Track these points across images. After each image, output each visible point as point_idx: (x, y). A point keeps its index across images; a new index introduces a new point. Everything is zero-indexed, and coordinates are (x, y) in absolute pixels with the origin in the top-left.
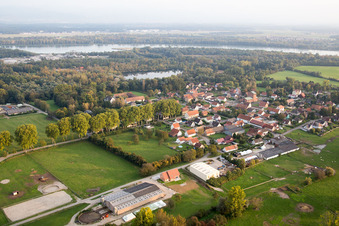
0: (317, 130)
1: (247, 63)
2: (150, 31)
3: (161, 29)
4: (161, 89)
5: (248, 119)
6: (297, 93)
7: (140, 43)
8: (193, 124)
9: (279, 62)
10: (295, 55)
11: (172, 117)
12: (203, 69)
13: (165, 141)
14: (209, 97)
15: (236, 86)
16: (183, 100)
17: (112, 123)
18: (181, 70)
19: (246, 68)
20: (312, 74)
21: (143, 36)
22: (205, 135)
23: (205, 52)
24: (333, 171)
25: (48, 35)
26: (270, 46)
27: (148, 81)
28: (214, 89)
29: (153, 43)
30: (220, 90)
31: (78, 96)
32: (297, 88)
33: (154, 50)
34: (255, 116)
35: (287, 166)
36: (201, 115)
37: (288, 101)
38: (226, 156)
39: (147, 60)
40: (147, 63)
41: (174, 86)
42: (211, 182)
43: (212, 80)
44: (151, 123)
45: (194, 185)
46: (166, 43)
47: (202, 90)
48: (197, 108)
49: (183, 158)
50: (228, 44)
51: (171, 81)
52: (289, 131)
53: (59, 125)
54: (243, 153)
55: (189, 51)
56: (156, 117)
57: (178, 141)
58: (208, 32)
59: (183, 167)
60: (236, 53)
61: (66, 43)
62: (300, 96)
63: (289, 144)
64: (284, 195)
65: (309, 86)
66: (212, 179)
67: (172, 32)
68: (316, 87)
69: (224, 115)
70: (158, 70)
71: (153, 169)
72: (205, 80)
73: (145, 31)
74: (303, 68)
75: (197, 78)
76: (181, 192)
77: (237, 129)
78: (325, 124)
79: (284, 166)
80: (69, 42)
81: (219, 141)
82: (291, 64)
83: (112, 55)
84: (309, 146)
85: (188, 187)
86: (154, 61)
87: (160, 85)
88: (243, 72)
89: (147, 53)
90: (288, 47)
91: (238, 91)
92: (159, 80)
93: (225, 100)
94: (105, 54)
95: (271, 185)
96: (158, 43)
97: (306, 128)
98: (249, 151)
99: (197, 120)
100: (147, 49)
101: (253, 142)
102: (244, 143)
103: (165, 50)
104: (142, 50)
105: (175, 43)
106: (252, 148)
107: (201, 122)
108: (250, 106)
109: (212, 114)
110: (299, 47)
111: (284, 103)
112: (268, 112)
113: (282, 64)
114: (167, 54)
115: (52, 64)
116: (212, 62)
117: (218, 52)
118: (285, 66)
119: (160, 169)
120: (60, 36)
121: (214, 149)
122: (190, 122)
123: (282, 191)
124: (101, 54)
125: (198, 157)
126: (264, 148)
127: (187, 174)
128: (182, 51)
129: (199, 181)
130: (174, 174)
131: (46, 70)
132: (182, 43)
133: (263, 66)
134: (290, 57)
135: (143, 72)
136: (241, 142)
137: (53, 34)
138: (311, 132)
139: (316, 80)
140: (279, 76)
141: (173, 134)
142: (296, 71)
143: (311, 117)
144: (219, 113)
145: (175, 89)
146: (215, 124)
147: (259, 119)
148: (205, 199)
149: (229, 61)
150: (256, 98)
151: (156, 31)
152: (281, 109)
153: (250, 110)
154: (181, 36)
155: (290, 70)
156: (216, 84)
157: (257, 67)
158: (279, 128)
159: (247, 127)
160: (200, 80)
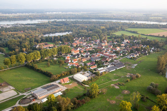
0: (134, 58)
1: (103, 27)
2: (57, 13)
3: (62, 12)
4: (61, 41)
5: (103, 53)
6: (126, 41)
7: (52, 19)
8: (76, 57)
9: (118, 27)
10: (126, 23)
11: (66, 54)
12: (82, 31)
13: (63, 65)
14: (84, 44)
15: (98, 38)
16: (72, 46)
17: (37, 57)
18: (72, 31)
19: (103, 30)
20: (134, 32)
21: (55, 15)
22: (82, 62)
23: (84, 23)
24: (140, 76)
25: (4, 15)
26: (115, 19)
27: (55, 37)
28: (87, 40)
29: (59, 19)
30: (90, 40)
31: (20, 45)
32: (126, 39)
33: (59, 22)
34: (106, 52)
35: (119, 74)
36: (80, 52)
37: (122, 45)
38: (91, 71)
39: (55, 27)
40: (55, 28)
41: (68, 39)
42: (84, 83)
43: (86, 36)
44: (56, 57)
45: (76, 84)
46: (65, 18)
47: (81, 41)
48: (79, 49)
49: (71, 73)
50: (95, 19)
51: (66, 37)
52: (121, 58)
53: (10, 59)
54: (99, 69)
55: (76, 22)
56: (59, 54)
57: (69, 65)
58: (85, 13)
59: (71, 76)
60: (99, 23)
61: (14, 19)
62: (127, 42)
63: (121, 64)
64: (117, 87)
65: (132, 38)
66: (84, 81)
67: (68, 13)
68: (135, 38)
69: (91, 52)
70: (60, 32)
71: (56, 78)
72: (83, 36)
73: (55, 13)
74: (129, 29)
75: (79, 35)
76: (69, 88)
77: (97, 58)
78: (138, 54)
79: (118, 74)
80: (16, 19)
81: (88, 64)
82: (124, 28)
83: (38, 25)
84: (130, 65)
85: (73, 85)
86: (58, 27)
87: (61, 39)
88: (101, 32)
89: (55, 23)
90: (123, 20)
91: (98, 41)
92: (60, 36)
93: (92, 45)
94: (34, 24)
95: (111, 83)
96: (61, 18)
97: (129, 57)
98: (102, 68)
99: (78, 55)
100: (55, 21)
101: (104, 64)
102: (100, 65)
103: (64, 22)
104: (52, 22)
105: (69, 18)
106: (103, 67)
107: (80, 56)
108: (104, 47)
109: (85, 52)
110: (129, 20)
111: (119, 46)
112: (112, 50)
113: (120, 28)
114: (65, 24)
115: (6, 30)
116: (86, 27)
117: (90, 23)
118: (121, 29)
119: (59, 78)
120: (11, 15)
121: (86, 68)
122: (75, 56)
123: (116, 85)
124: (32, 24)
125: (78, 72)
126: (109, 66)
127: (73, 79)
128: (72, 22)
129: (78, 82)
130: (67, 80)
131: (3, 33)
132: (73, 18)
133: (111, 29)
134: (124, 24)
135: (53, 33)
136: (99, 64)
137: (7, 15)
138: (131, 58)
139: (135, 35)
140: (118, 34)
141: (66, 62)
142: (126, 31)
143: (132, 52)
144: (89, 51)
145: (68, 40)
146: (87, 56)
147: (108, 54)
148: (81, 90)
149: (95, 26)
150: (106, 44)
151: (60, 13)
152: (118, 49)
153: (104, 49)
154: (72, 15)
155: (124, 30)
156: (88, 38)
157: (108, 29)
158: (116, 57)
159: (102, 57)
160: (80, 36)
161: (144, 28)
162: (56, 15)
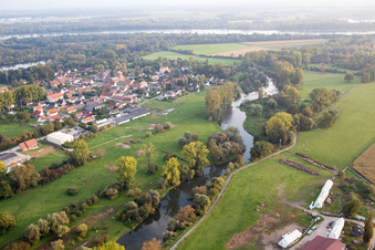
0: (170, 98)
1: (122, 46)
2: (20, 20)
3: (33, 17)
4: (27, 79)
5: (110, 95)
6: (163, 70)
7: (7, 34)
8: (56, 105)
9: (155, 43)
10: (173, 36)
11: (36, 102)
12: (75, 56)
13: (27, 121)
14: (77, 81)
15: (106, 69)
16: (49, 87)
18: (53, 58)
19: (122, 51)
20: (185, 53)
21: (13, 25)
22: (67, 113)
23: (81, 39)
24: (172, 126)
26: (153, 28)
27: (11, 72)
28: (83, 74)
29: (23, 33)
30: (89, 73)
32: (165, 65)
33: (22, 41)
34: (118, 92)
35: (136, 127)
36: (66, 97)
37: (153, 77)
38: (82, 126)
39: (12, 51)
40: (13, 55)
41: (42, 75)
42: (67, 145)
43: (83, 66)
44: (14, 109)
45: (51, 149)
46: (38, 32)
47: (70, 76)
48: (62, 92)
49: (42, 132)
50: (109, 29)
51: (36, 70)
52: (146, 101)
54: (98, 122)
55: (63, 39)
56: (19, 104)
57: (39, 120)
59: (42, 139)
60: (115, 37)
62: (166, 72)
63: (143, 110)
64: (127, 147)
65: (176, 62)
66: (67, 142)
67: (47, 20)
68: (182, 63)
69: (88, 95)
70: (26, 62)
71: (11, 142)
72: (76, 66)
73: (14, 20)
74: (177, 48)
75: (66, 65)
76: (37, 156)
77: (98, 104)
78: (179, 92)
81: (79, 116)
82: (167, 44)
84: (159, 111)
85: (44, 152)
86: (21, 52)
87: (25, 75)
88: (115, 55)
89: (14, 44)
90: (171, 28)
91: (106, 74)
92: (23, 70)
93: (92, 82)
95: (118, 141)
96: (28, 33)
97: (161, 97)
98: (105, 120)
99: (60, 101)
100: (14, 40)
101: (110, 113)
103: (35, 39)
104: (8, 42)
105: (49, 31)
106: (108, 117)
107: (64, 103)
108: (115, 85)
109: (77, 95)
110: (183, 28)
111: (148, 80)
112: (131, 88)
113: (158, 45)
114: (38, 44)
116: (85, 48)
117: (95, 38)
118: (161, 47)
119: (18, 143)
121: (72, 121)
122: (54, 104)
123: (126, 143)
125: (56, 130)
126: (118, 116)
127: (45, 143)
128: (55, 40)
129: (55, 146)
130: (33, 144)
132: (57, 31)
133: (138, 49)
134: (167, 37)
135: (8, 65)
136: (99, 114)
138: (165, 100)
139: (184, 57)
140: (151, 57)
141: (35, 115)
142: (172, 51)
143: (169, 88)
144: (84, 94)
145: (42, 77)
146: (78, 103)
147: (120, 95)
148: (60, 157)
149: (104, 45)
150: (122, 78)
151: (28, 19)
152: (144, 84)
153: (115, 88)
154: (57, 23)
155: (165, 49)
156: (85, 69)
157: (132, 50)
158: (137, 100)
159: (108, 102)
160: (70, 67)
161: (208, 43)
162: (16, 24)
